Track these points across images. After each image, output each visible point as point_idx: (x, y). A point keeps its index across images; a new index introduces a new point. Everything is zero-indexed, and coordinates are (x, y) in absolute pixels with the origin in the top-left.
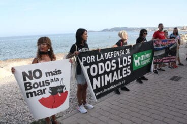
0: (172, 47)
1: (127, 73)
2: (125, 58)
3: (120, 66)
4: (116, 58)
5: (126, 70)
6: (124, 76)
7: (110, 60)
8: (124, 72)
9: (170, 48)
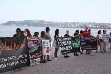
0: (92, 41)
1: (70, 48)
2: (69, 41)
3: (68, 45)
4: (66, 41)
5: (70, 47)
6: (69, 49)
7: (65, 41)
8: (69, 48)
9: (90, 42)
